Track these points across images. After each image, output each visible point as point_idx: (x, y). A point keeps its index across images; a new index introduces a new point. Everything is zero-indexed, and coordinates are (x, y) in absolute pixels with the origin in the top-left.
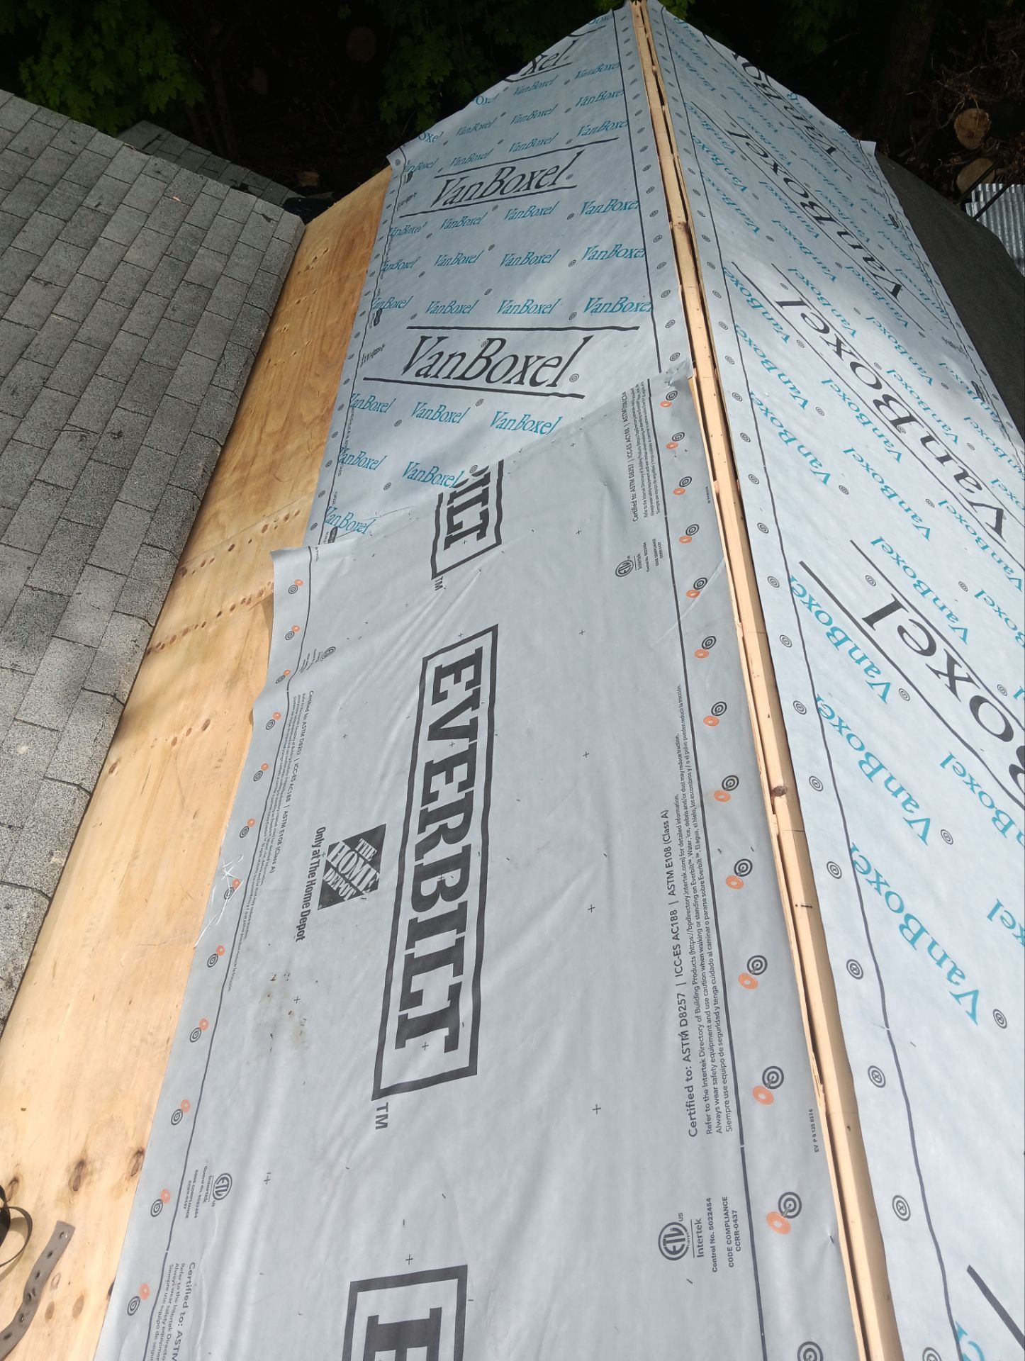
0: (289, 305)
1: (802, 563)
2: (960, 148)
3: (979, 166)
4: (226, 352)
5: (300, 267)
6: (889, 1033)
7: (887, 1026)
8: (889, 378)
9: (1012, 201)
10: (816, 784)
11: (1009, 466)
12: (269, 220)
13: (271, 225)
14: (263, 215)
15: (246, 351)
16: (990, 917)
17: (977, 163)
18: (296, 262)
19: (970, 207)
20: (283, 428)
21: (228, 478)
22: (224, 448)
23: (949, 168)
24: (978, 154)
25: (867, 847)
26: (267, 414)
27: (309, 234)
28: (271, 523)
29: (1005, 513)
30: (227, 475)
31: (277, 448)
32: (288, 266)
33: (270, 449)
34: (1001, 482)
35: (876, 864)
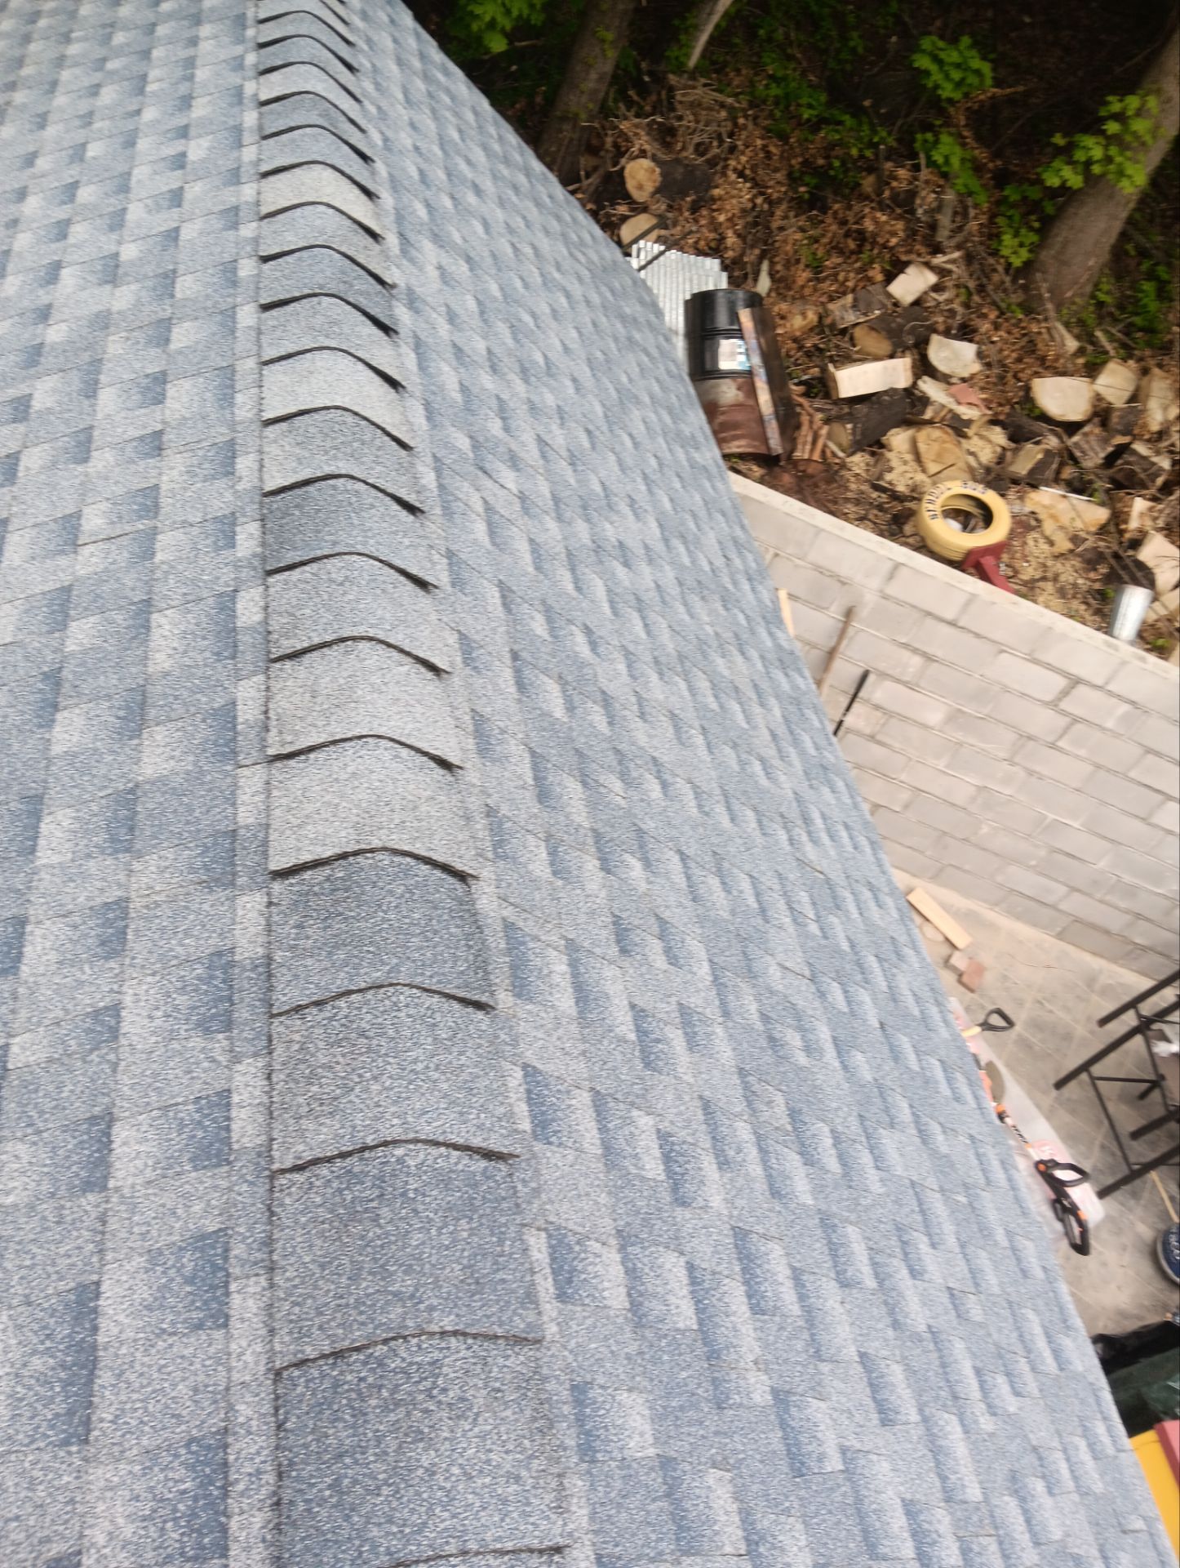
2: (627, 197)
3: (643, 222)
9: (670, 266)
17: (643, 217)
23: (616, 215)
24: (643, 209)
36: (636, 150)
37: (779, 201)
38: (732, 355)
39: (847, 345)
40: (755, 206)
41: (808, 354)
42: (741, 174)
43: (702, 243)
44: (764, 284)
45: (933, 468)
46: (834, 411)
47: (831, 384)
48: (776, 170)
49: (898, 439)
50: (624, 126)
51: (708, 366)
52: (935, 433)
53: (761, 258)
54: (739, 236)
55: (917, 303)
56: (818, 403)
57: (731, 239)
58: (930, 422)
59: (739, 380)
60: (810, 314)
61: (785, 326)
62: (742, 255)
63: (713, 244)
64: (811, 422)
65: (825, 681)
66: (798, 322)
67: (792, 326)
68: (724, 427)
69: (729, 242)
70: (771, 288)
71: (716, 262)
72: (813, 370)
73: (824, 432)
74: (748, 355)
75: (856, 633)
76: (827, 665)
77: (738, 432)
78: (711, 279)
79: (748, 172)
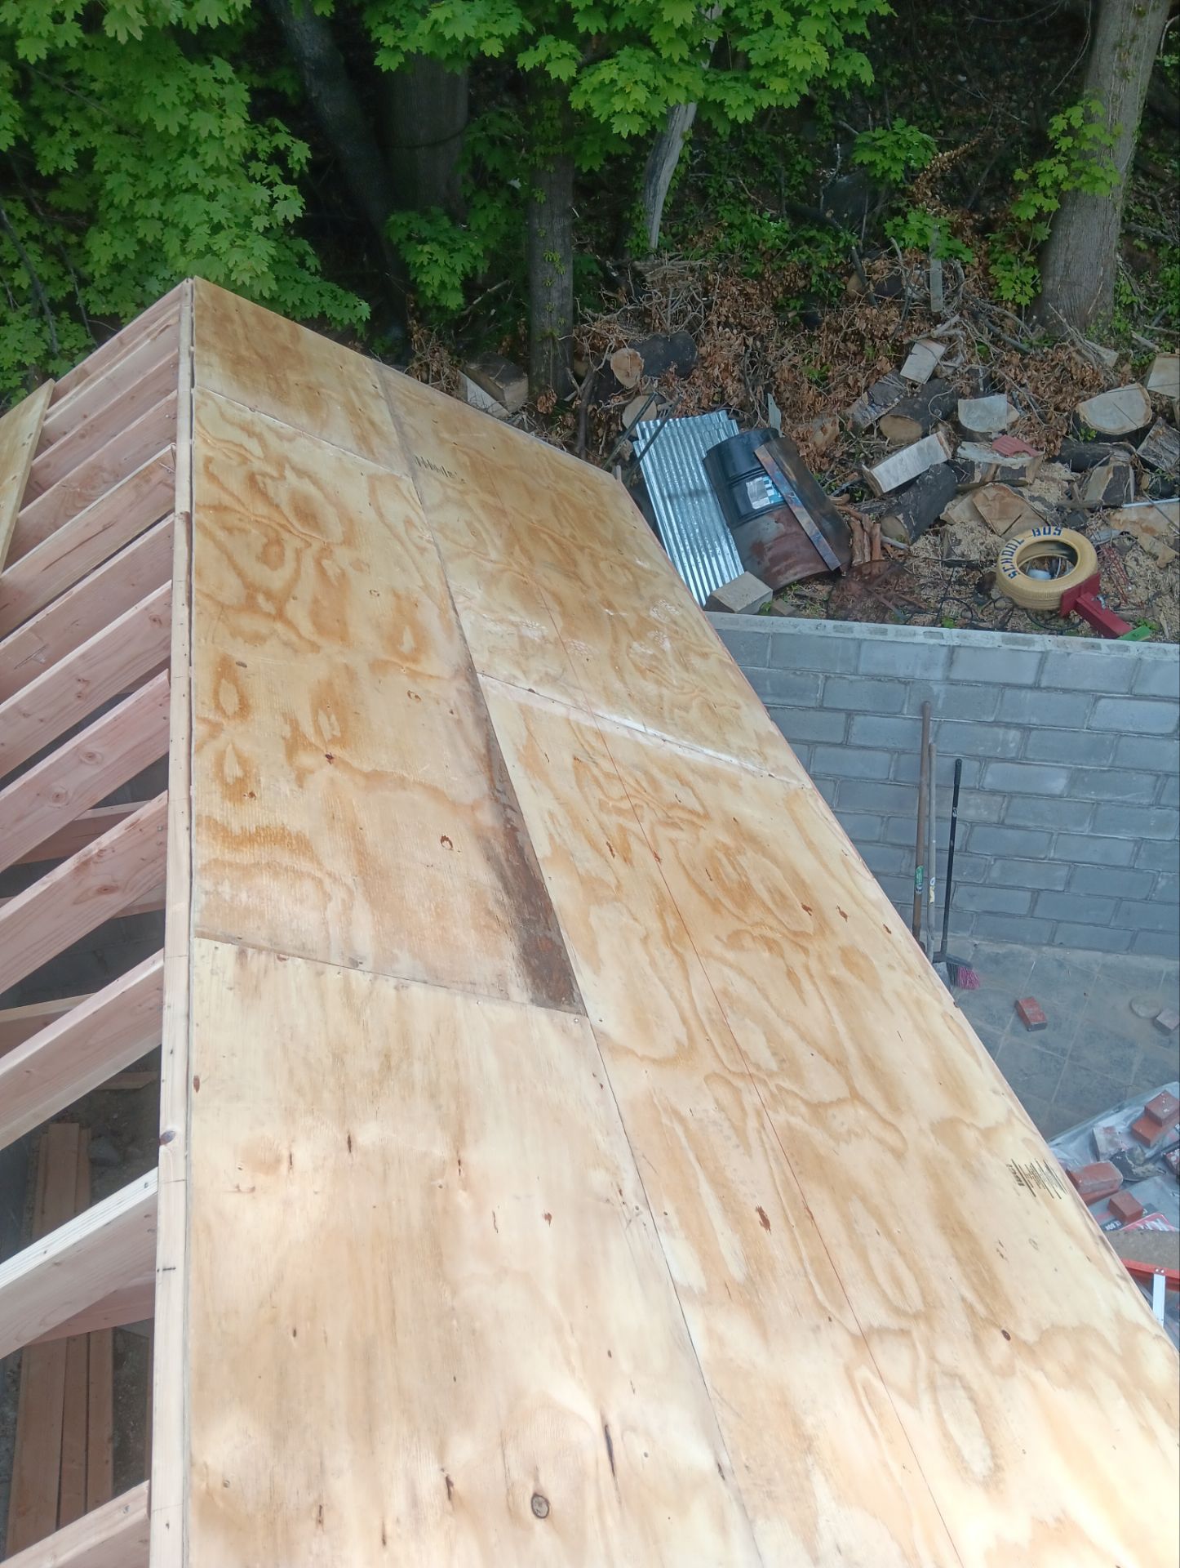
19: (637, 443)
23: (612, 409)
36: (613, 343)
37: (770, 334)
38: (761, 494)
39: (878, 441)
40: (747, 347)
41: (842, 463)
42: (726, 324)
43: (705, 402)
44: (775, 414)
45: (1001, 526)
46: (884, 506)
47: (871, 483)
48: (759, 308)
49: (957, 511)
50: (596, 327)
51: (743, 511)
52: (990, 492)
53: (767, 389)
54: (739, 381)
55: (934, 376)
56: (865, 505)
57: (731, 387)
58: (983, 483)
59: (776, 514)
60: (828, 426)
61: (807, 446)
62: (746, 397)
63: (716, 398)
64: (862, 526)
65: (925, 782)
66: (820, 439)
67: (815, 444)
68: (775, 561)
69: (730, 390)
70: (783, 418)
71: (722, 414)
72: (851, 476)
73: (877, 530)
74: (776, 488)
75: (939, 726)
76: (922, 766)
77: (790, 561)
78: (721, 431)
79: (731, 320)
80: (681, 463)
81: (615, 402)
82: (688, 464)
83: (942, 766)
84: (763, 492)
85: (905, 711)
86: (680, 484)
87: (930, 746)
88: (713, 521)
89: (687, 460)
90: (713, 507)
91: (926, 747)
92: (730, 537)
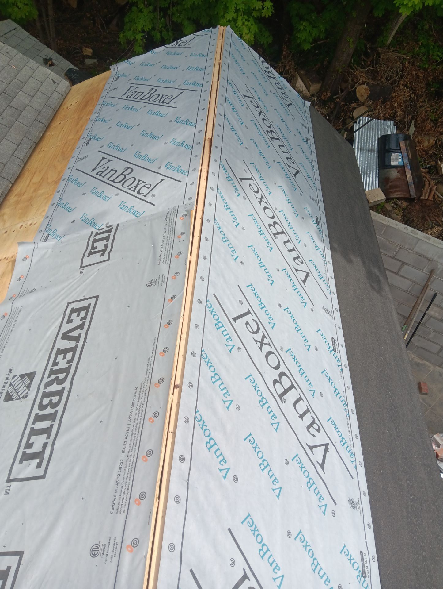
0: (55, 124)
1: (214, 294)
2: (357, 100)
3: (363, 109)
4: (23, 142)
5: (64, 107)
6: (188, 483)
7: (188, 481)
8: (280, 215)
9: (373, 125)
10: (190, 385)
11: (319, 254)
12: (54, 82)
13: (55, 85)
14: (52, 80)
15: (32, 142)
16: (245, 440)
17: (362, 107)
18: (64, 103)
19: (356, 125)
20: (39, 182)
21: (12, 199)
22: (13, 185)
23: (351, 107)
24: (363, 104)
25: (204, 411)
26: (35, 173)
27: (72, 91)
28: (24, 226)
29: (310, 274)
30: (12, 197)
31: (35, 190)
32: (59, 105)
33: (32, 190)
34: (313, 261)
35: (204, 418)
36: (361, 82)
37: (422, 95)
38: (396, 160)
40: (411, 97)
41: (430, 156)
42: (406, 86)
43: (387, 115)
44: (412, 129)
46: (440, 180)
47: (439, 168)
48: (421, 83)
50: (356, 73)
51: (387, 163)
53: (412, 119)
54: (403, 111)
56: (433, 176)
57: (399, 112)
59: (399, 169)
60: (431, 141)
61: (420, 146)
62: (404, 118)
63: (391, 115)
64: (429, 184)
65: (421, 297)
66: (426, 144)
67: (423, 146)
68: (391, 187)
69: (398, 114)
70: (415, 131)
71: (392, 122)
72: (432, 163)
73: (435, 188)
74: (403, 159)
75: (434, 279)
76: (422, 291)
77: (397, 189)
78: (389, 129)
79: (409, 85)
80: (370, 137)
81: (353, 105)
82: (372, 138)
83: (429, 293)
84: (397, 159)
85: (424, 270)
86: (366, 145)
87: (428, 285)
88: (373, 163)
89: (372, 136)
90: (375, 157)
91: (427, 285)
92: (378, 172)
